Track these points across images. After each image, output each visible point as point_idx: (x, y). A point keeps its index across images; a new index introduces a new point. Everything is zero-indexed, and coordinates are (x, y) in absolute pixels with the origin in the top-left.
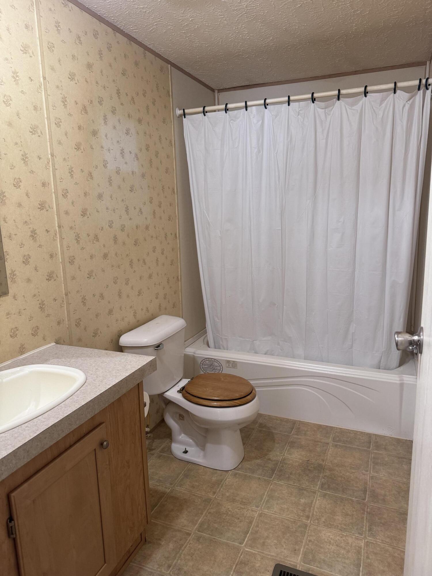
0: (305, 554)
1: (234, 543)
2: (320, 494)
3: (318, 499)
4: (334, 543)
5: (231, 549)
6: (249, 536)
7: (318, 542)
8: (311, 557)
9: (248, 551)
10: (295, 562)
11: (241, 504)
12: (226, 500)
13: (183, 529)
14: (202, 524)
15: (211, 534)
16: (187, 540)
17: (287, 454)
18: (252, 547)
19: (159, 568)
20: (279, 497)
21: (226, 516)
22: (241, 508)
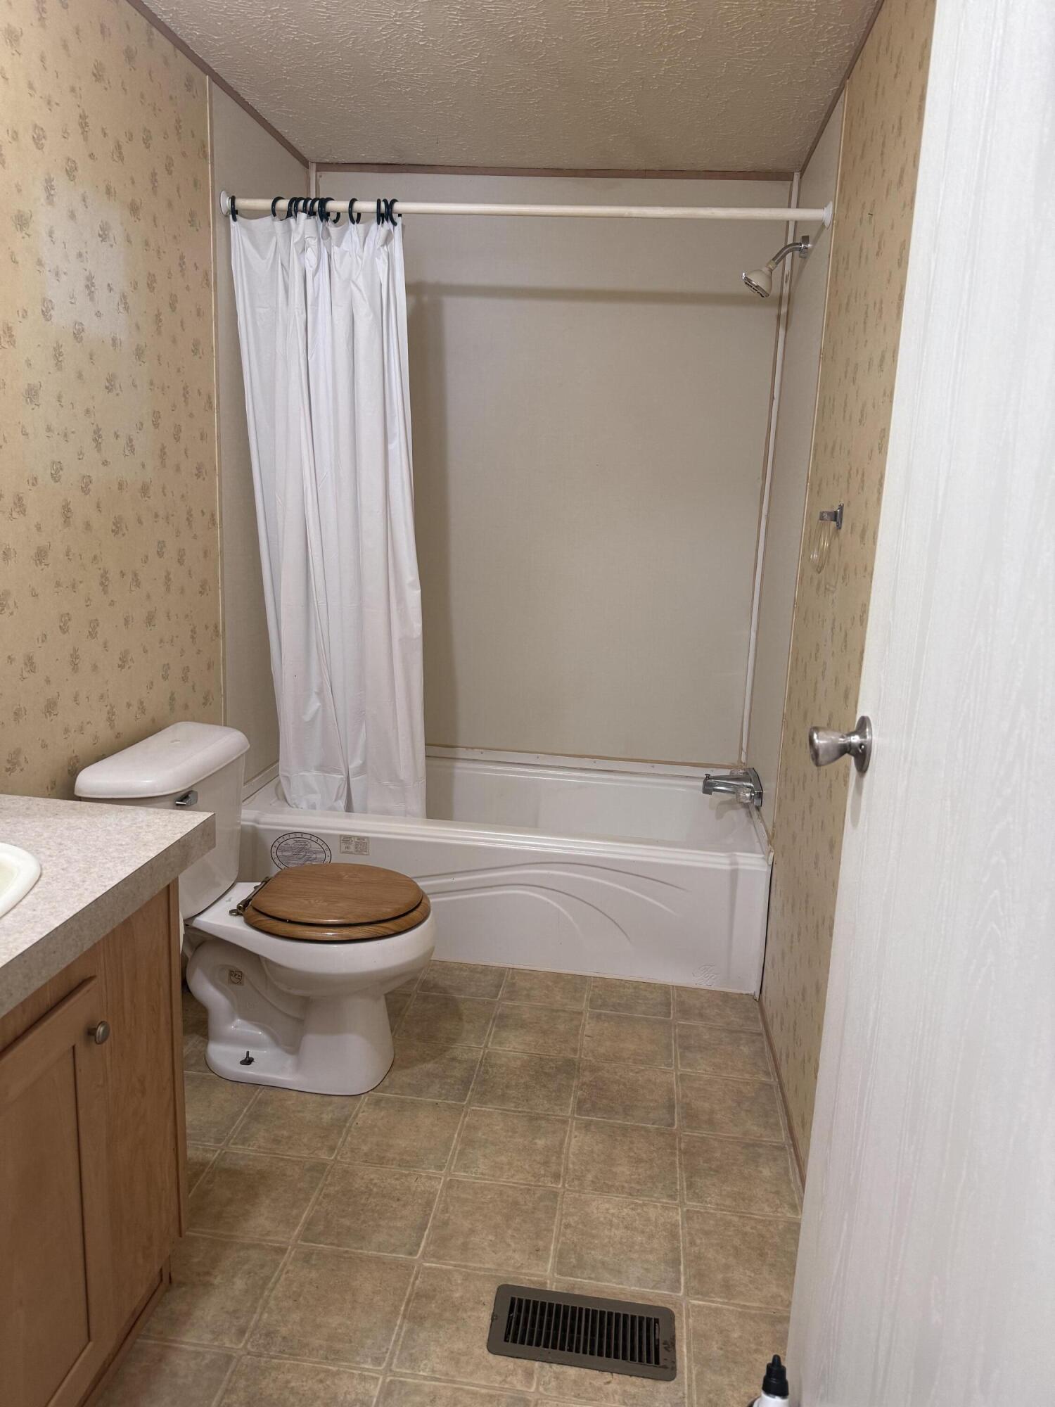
0: (561, 1256)
1: (394, 1255)
2: (576, 1123)
3: (573, 1136)
4: (621, 1224)
5: (391, 1269)
6: (429, 1235)
7: (585, 1226)
8: (574, 1261)
9: (430, 1268)
10: (541, 1276)
11: (400, 1166)
12: (363, 1161)
13: (265, 1240)
14: (310, 1224)
15: (336, 1241)
16: (277, 1265)
17: (492, 1043)
18: (439, 1258)
19: (214, 1339)
20: (487, 1140)
21: (367, 1196)
22: (402, 1175)
